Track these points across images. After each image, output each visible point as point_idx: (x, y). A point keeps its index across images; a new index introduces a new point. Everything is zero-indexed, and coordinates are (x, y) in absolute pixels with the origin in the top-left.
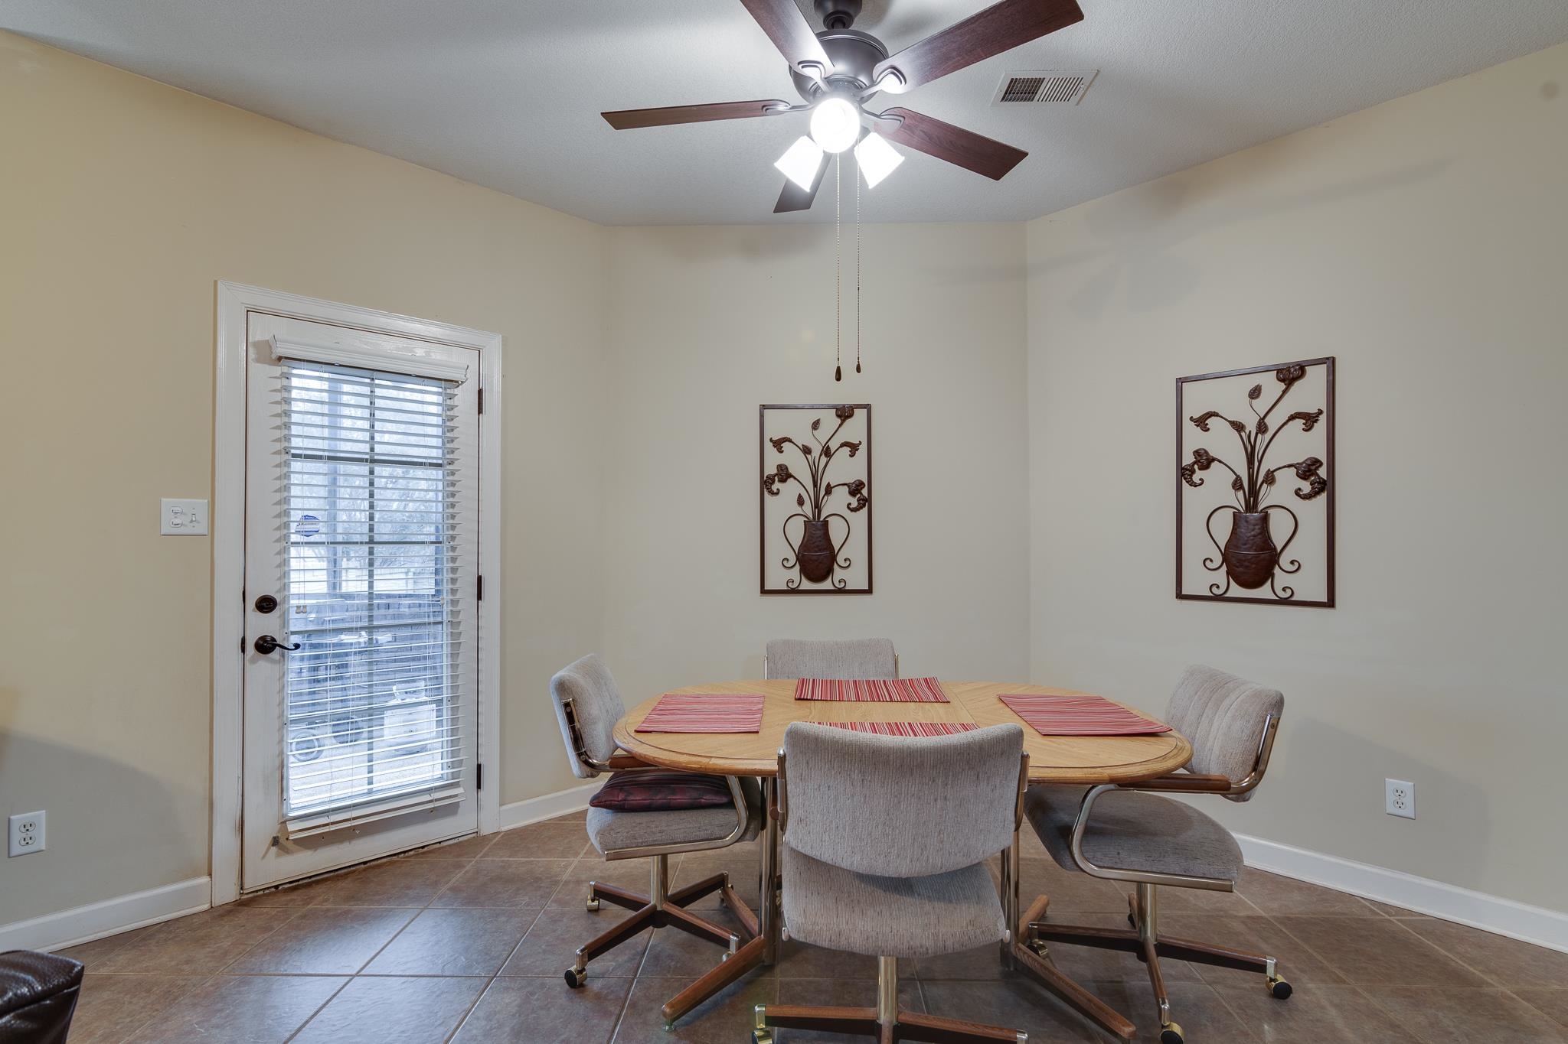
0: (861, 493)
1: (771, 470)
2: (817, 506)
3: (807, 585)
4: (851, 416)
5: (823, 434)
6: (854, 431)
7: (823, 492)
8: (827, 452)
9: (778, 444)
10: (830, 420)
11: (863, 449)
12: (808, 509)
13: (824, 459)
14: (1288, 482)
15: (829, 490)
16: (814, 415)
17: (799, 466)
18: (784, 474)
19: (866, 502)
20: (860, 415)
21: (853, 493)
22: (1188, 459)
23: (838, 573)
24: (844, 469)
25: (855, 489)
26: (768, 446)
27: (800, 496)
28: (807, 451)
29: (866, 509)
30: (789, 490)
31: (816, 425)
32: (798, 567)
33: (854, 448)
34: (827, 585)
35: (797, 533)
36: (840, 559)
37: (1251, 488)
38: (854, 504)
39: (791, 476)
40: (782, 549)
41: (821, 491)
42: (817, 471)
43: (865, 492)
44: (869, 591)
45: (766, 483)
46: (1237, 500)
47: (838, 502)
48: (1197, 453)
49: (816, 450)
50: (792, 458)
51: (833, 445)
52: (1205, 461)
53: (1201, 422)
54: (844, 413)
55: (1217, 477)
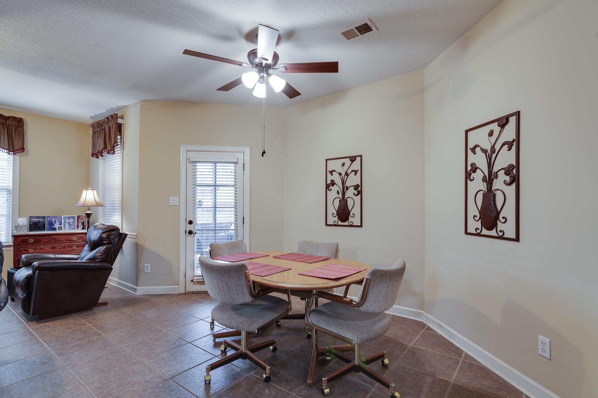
0: (358, 189)
1: (329, 182)
2: (344, 194)
3: (340, 223)
4: (355, 160)
5: (346, 168)
6: (356, 165)
7: (345, 189)
8: (347, 174)
9: (331, 172)
10: (348, 162)
11: (359, 172)
12: (340, 196)
13: (346, 177)
14: (502, 177)
15: (347, 188)
16: (343, 161)
18: (333, 183)
19: (360, 193)
20: (358, 159)
21: (355, 189)
22: (469, 168)
23: (351, 219)
24: (353, 180)
25: (356, 187)
26: (328, 173)
27: (338, 191)
28: (340, 174)
29: (360, 195)
30: (335, 189)
31: (343, 165)
32: (337, 216)
33: (356, 172)
34: (346, 223)
35: (337, 203)
36: (351, 214)
37: (489, 179)
38: (356, 193)
39: (335, 184)
40: (332, 210)
41: (345, 188)
42: (344, 181)
43: (360, 188)
44: (361, 226)
45: (328, 187)
46: (483, 187)
47: (350, 193)
48: (472, 165)
49: (343, 174)
50: (335, 177)
51: (349, 172)
52: (475, 169)
53: (473, 150)
54: (353, 159)
55: (478, 176)
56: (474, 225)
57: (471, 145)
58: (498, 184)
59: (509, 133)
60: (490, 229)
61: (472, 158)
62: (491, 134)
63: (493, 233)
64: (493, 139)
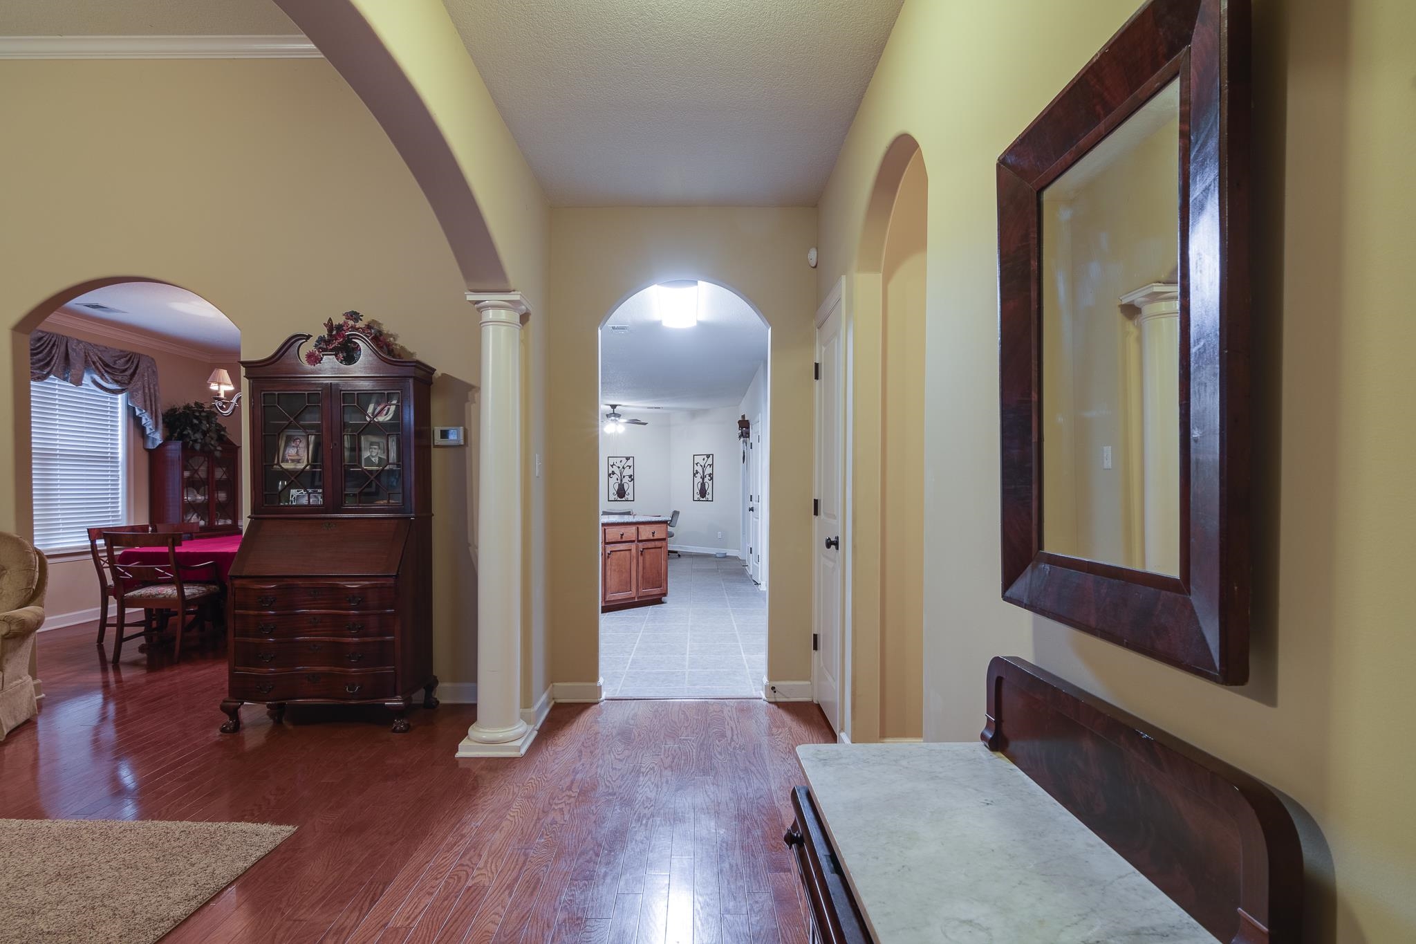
0: (632, 478)
1: (610, 472)
2: (621, 481)
3: (619, 499)
5: (623, 463)
6: (630, 462)
8: (623, 468)
9: (612, 466)
10: (624, 460)
11: (632, 467)
12: (619, 481)
14: (708, 477)
15: (624, 477)
16: (621, 459)
17: (617, 471)
18: (613, 473)
19: (633, 480)
20: (631, 459)
22: (695, 472)
23: (626, 496)
24: (628, 472)
25: (630, 476)
27: (617, 478)
28: (619, 467)
30: (615, 477)
31: (621, 462)
32: (616, 495)
33: (630, 467)
34: (624, 499)
35: (617, 487)
36: (627, 493)
37: (703, 478)
38: (630, 480)
41: (622, 477)
42: (621, 472)
44: (634, 500)
45: (609, 475)
46: (701, 480)
47: (626, 480)
49: (621, 467)
50: (615, 469)
51: (625, 466)
52: (697, 472)
53: (697, 464)
54: (628, 459)
55: (698, 476)
56: (697, 496)
57: (696, 462)
58: (706, 480)
59: (710, 461)
60: (703, 498)
61: (696, 468)
62: (704, 459)
63: (704, 499)
64: (705, 461)
